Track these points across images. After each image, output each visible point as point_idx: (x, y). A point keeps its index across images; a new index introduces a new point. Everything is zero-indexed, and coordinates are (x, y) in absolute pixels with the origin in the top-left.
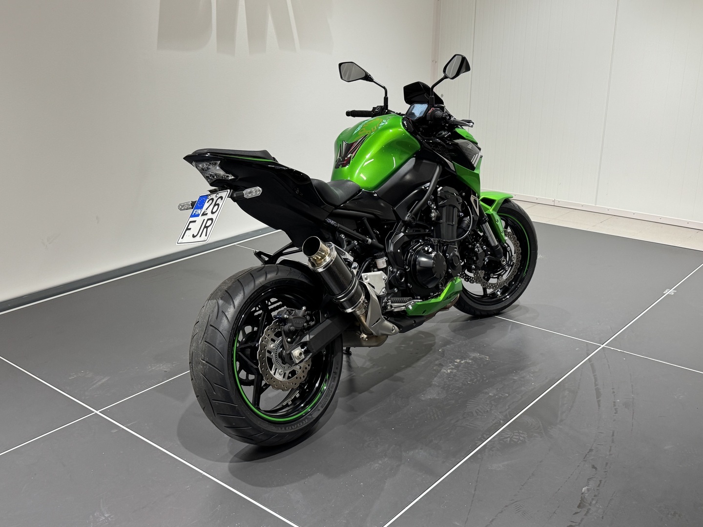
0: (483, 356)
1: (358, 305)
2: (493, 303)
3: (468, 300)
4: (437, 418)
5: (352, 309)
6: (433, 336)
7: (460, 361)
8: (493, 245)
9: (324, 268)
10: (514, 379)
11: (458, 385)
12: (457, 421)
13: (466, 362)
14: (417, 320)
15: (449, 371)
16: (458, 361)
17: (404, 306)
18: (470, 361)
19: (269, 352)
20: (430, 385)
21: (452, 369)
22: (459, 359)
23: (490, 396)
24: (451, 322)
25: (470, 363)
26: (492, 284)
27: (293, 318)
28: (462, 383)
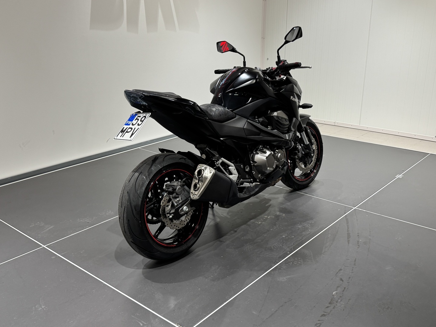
0: (281, 214)
10: (299, 227)
11: (264, 231)
12: (261, 252)
13: (271, 218)
15: (260, 223)
16: (266, 217)
18: (274, 217)
23: (283, 237)
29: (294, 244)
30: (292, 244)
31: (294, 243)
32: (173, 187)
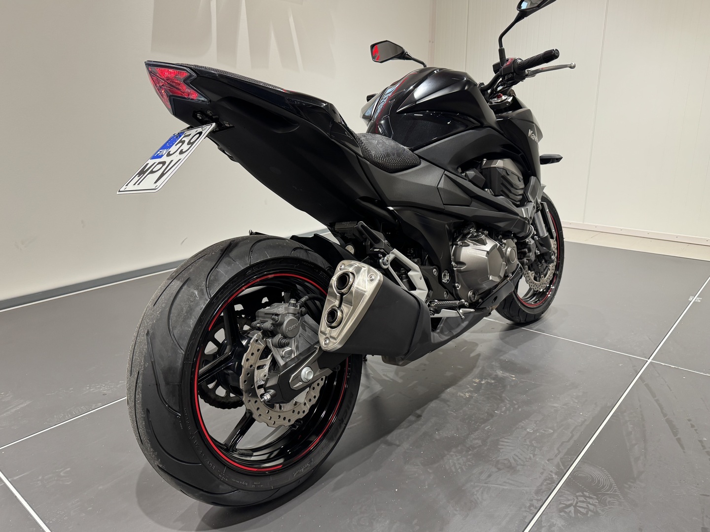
0: (508, 374)
4: (459, 470)
7: (480, 381)
10: (555, 407)
11: (482, 416)
12: (489, 476)
13: (487, 383)
15: (467, 395)
16: (477, 380)
20: (445, 416)
21: (470, 391)
23: (528, 433)
25: (492, 383)
28: (487, 413)
29: (559, 452)
30: (556, 452)
31: (558, 449)
32: (273, 319)
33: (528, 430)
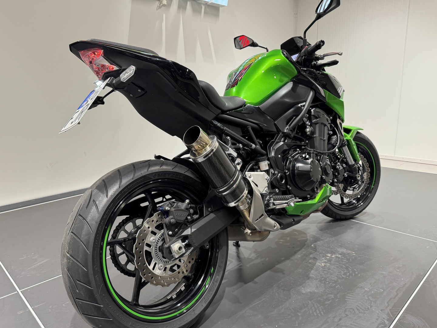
0: (350, 251)
1: (240, 199)
2: (348, 210)
3: (331, 207)
4: (319, 315)
5: (235, 203)
6: (305, 234)
7: (331, 256)
8: (350, 163)
9: (204, 158)
10: (384, 274)
11: (333, 279)
12: (340, 319)
13: (336, 257)
14: (296, 219)
15: (323, 264)
16: (329, 255)
17: (286, 203)
18: (340, 256)
19: (149, 245)
20: (308, 278)
21: (325, 262)
22: (330, 254)
23: (366, 291)
24: (318, 223)
25: (340, 257)
26: (349, 195)
27: (175, 210)
28: (337, 277)
29: (389, 305)
30: (387, 305)
31: (388, 303)
33: (366, 289)
